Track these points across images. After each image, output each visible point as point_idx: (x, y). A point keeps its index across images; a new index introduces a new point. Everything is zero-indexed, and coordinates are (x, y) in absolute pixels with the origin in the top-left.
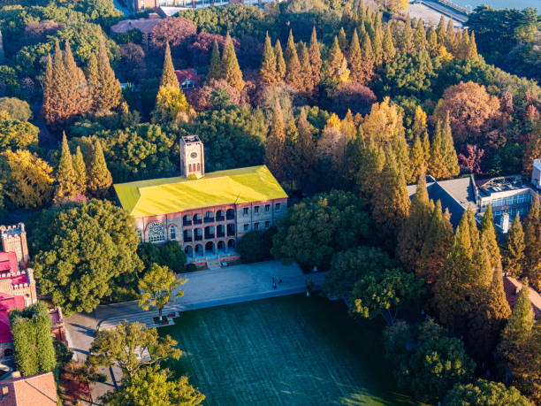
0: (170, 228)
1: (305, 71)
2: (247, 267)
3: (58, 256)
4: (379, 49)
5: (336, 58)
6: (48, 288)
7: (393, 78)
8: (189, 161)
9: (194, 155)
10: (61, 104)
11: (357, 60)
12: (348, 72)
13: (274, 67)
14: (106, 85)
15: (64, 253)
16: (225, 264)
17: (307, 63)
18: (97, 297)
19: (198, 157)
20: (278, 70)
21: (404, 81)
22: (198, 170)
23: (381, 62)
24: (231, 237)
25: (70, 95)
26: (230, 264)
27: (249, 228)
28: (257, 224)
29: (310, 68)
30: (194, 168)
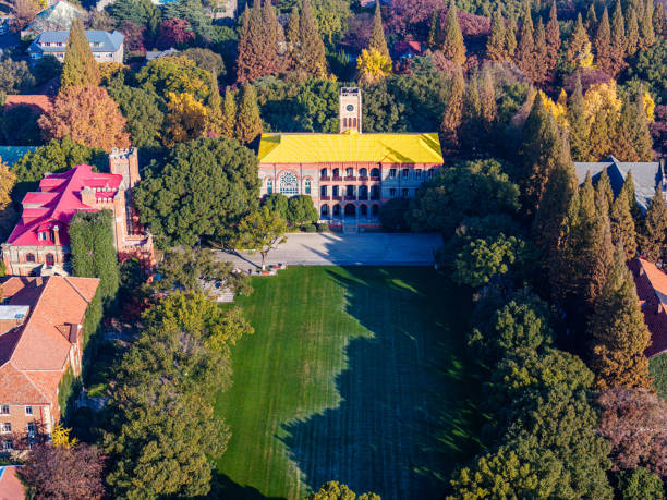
0: (304, 181)
1: (538, 52)
2: (386, 236)
3: (164, 184)
4: (635, 33)
5: (577, 38)
6: (147, 217)
7: (645, 69)
8: (344, 114)
9: (350, 108)
10: (254, 60)
11: (604, 44)
12: (591, 56)
13: (501, 43)
14: (305, 44)
15: (170, 181)
16: (363, 230)
17: (541, 42)
18: (196, 233)
19: (355, 111)
20: (506, 48)
21: (657, 74)
22: (355, 126)
23: (634, 50)
24: (376, 202)
25: (265, 51)
26: (368, 231)
27: (396, 194)
28: (405, 190)
29: (544, 49)
30: (350, 123)
